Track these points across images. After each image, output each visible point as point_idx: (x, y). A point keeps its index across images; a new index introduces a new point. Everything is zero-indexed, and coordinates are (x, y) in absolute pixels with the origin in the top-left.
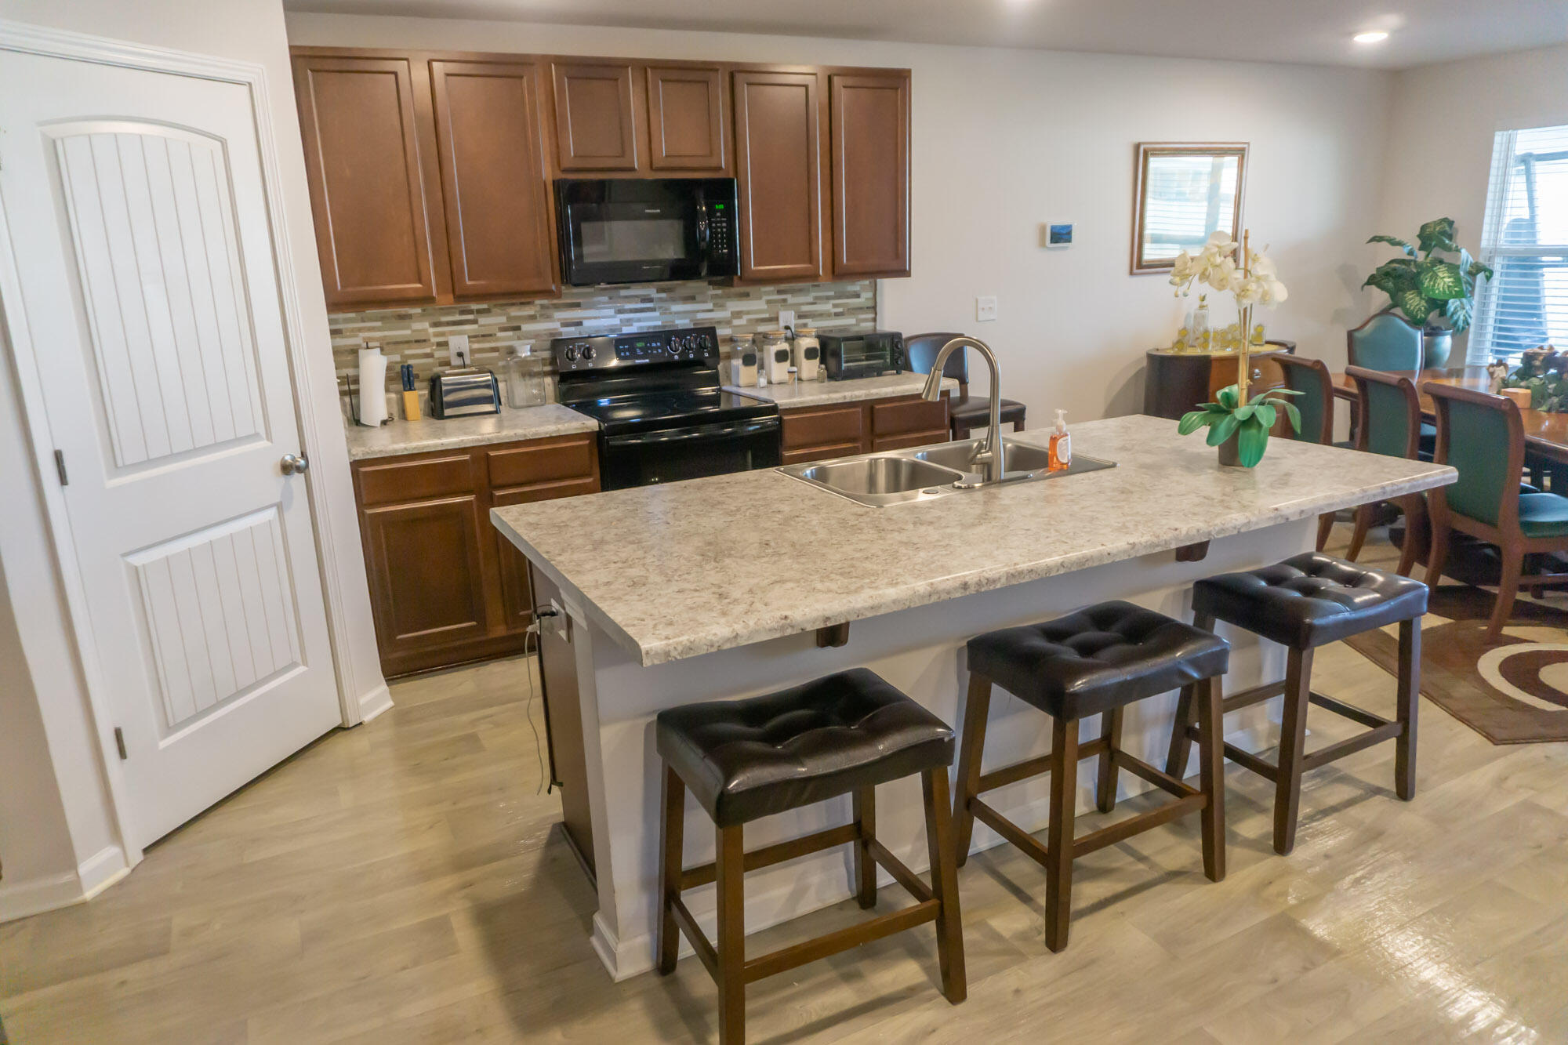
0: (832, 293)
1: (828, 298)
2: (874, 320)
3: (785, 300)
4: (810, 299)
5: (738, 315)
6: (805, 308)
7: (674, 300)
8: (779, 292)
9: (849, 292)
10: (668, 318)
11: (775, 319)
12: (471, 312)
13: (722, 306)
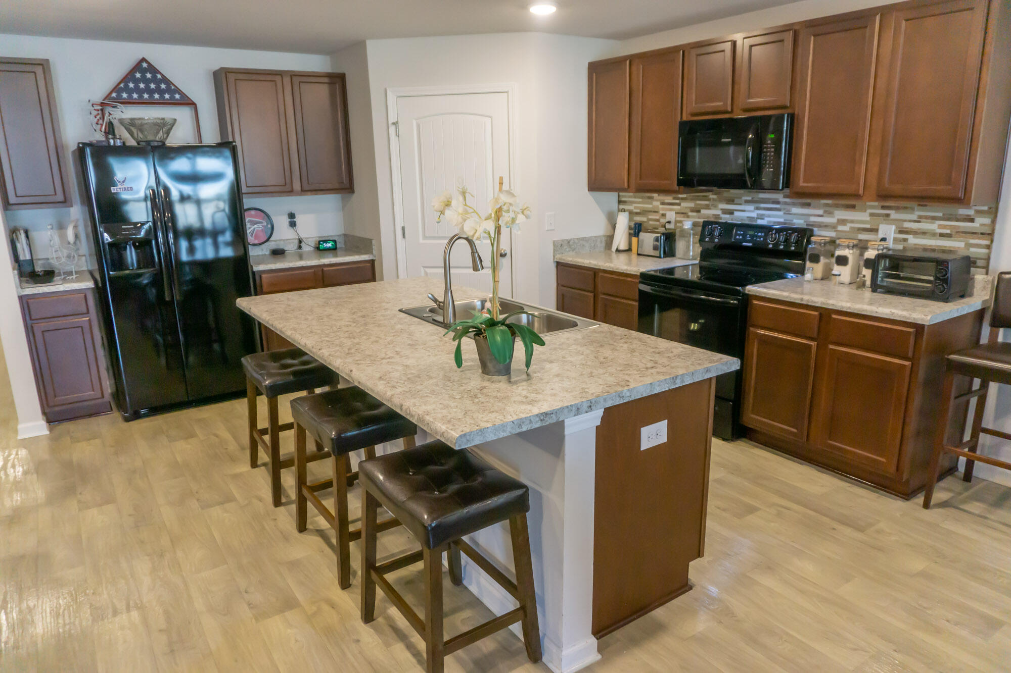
0: (940, 215)
1: (934, 218)
2: (988, 247)
3: (888, 215)
4: (914, 217)
5: (843, 222)
6: (907, 225)
7: (794, 204)
8: (883, 207)
9: (961, 215)
10: (789, 217)
11: (875, 230)
12: (678, 199)
13: (830, 214)
